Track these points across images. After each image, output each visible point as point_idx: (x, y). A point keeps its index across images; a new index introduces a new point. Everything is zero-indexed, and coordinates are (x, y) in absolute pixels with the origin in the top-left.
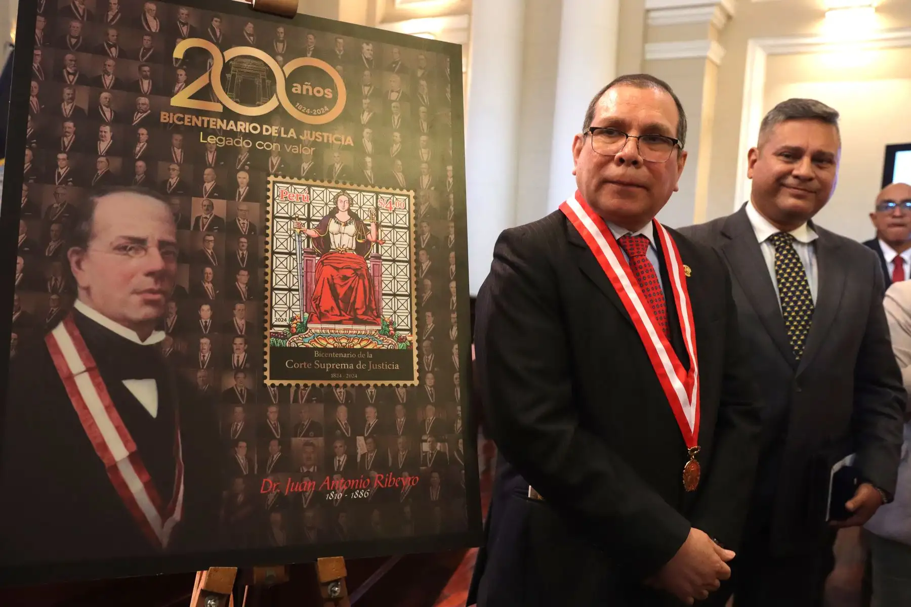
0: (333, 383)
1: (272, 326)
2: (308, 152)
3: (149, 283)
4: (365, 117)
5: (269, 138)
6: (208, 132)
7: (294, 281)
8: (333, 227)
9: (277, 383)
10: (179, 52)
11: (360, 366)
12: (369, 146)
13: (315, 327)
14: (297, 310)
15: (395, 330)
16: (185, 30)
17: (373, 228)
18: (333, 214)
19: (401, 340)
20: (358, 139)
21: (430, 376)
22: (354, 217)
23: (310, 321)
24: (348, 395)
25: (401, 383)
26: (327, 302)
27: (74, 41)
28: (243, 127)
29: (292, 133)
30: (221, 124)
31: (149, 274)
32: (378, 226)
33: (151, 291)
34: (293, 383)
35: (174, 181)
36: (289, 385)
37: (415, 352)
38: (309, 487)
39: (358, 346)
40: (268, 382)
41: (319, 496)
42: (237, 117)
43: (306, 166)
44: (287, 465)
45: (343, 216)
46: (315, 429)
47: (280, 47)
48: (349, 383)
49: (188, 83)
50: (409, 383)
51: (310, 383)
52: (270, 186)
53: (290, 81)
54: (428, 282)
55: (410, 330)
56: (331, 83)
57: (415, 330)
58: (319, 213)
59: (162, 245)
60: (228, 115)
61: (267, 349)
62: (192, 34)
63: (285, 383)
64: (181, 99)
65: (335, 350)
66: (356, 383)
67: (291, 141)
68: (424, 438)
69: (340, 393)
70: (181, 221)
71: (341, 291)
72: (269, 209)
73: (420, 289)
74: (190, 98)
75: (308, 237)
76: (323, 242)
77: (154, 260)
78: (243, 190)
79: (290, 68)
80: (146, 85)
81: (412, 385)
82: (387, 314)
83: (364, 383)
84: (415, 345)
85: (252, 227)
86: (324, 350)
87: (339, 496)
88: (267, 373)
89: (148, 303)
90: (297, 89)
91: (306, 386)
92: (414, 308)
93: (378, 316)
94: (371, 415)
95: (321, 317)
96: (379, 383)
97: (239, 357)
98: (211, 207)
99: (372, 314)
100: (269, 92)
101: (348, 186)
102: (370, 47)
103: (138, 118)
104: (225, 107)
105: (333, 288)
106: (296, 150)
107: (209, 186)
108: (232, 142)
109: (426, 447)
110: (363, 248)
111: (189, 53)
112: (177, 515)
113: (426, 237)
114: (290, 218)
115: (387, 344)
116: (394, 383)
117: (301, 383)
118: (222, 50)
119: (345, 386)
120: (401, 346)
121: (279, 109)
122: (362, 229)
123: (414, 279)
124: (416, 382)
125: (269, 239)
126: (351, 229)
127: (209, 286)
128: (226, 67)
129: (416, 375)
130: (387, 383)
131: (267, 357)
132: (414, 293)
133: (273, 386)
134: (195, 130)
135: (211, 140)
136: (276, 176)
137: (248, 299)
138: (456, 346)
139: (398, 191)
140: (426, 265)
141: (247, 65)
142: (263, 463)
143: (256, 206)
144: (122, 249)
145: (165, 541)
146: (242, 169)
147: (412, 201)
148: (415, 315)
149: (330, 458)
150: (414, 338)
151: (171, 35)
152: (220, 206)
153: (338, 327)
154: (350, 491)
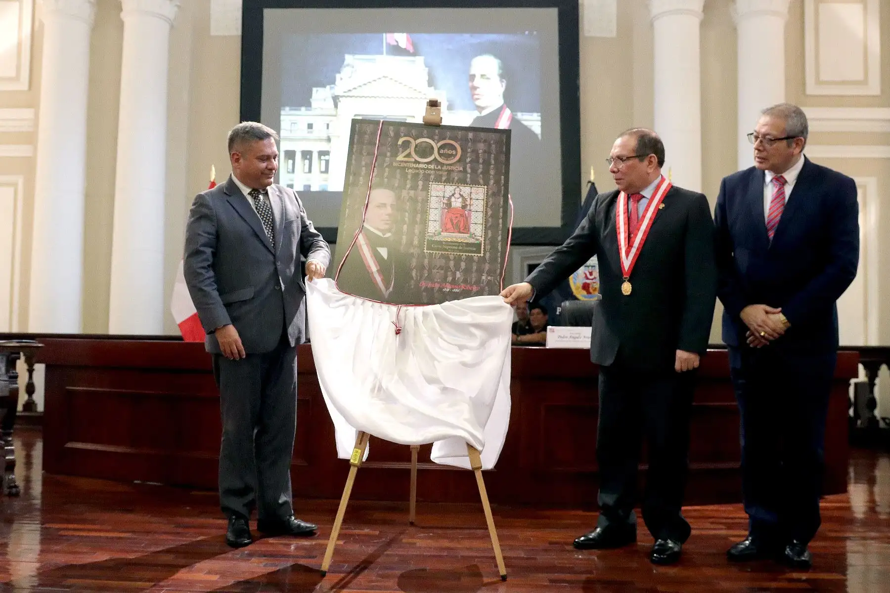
0: (449, 253)
1: (428, 233)
2: (446, 173)
3: (387, 217)
4: (468, 160)
5: (431, 169)
6: (409, 168)
7: (438, 218)
8: (453, 199)
9: (429, 252)
10: (400, 142)
11: (460, 248)
12: (469, 170)
13: (443, 234)
14: (437, 228)
15: (475, 236)
16: (402, 135)
17: (469, 200)
18: (453, 195)
19: (477, 240)
20: (465, 168)
21: (488, 253)
22: (461, 196)
23: (442, 231)
24: (455, 258)
25: (476, 255)
26: (449, 226)
27: (366, 142)
28: (421, 166)
29: (439, 167)
30: (414, 166)
31: (387, 215)
32: (471, 199)
33: (387, 220)
34: (434, 252)
35: (396, 185)
36: (433, 253)
37: (483, 245)
38: (437, 286)
39: (460, 241)
40: (425, 251)
41: (440, 290)
42: (419, 163)
43: (444, 179)
44: (430, 278)
45: (457, 195)
46: (441, 268)
47: (436, 137)
48: (455, 253)
49: (403, 152)
50: (479, 255)
51: (440, 252)
52: (430, 186)
53: (439, 149)
54: (490, 219)
55: (481, 236)
56: (455, 148)
57: (483, 236)
58: (447, 195)
59: (392, 205)
60: (416, 162)
61: (426, 240)
62: (405, 136)
63: (431, 252)
64: (400, 157)
65: (451, 242)
66: (458, 254)
67: (439, 170)
68: (483, 274)
69: (452, 257)
70: (398, 198)
71: (455, 222)
72: (429, 193)
73: (486, 221)
74: (404, 157)
75: (443, 203)
76: (449, 205)
77: (389, 210)
78: (420, 187)
79: (439, 144)
80: (388, 154)
81: (480, 256)
82: (472, 230)
83: (461, 254)
84: (483, 242)
85: (423, 200)
86: (447, 242)
87: (448, 290)
88: (425, 248)
89: (387, 224)
90: (442, 151)
91: (439, 253)
92: (484, 228)
93: (469, 231)
94: (463, 265)
95: (446, 231)
96: (467, 254)
97: (416, 242)
98: (408, 193)
99: (466, 229)
100: (431, 153)
101: (460, 185)
102: (472, 134)
103: (385, 165)
104: (415, 160)
105: (451, 220)
106: (440, 173)
107: (408, 186)
108: (417, 171)
109: (484, 278)
110: (464, 207)
111: (404, 142)
112: (391, 289)
113: (490, 204)
114: (437, 197)
115: (472, 241)
116: (473, 254)
117: (437, 252)
118: (415, 140)
119: (454, 254)
120: (477, 242)
121: (435, 159)
122: (464, 199)
123: (484, 218)
124: (482, 255)
125: (429, 204)
126: (460, 200)
127: (406, 219)
128: (416, 146)
129: (482, 252)
130: (470, 254)
131: (426, 243)
132: (484, 223)
133: (427, 252)
134: (404, 168)
135: (410, 171)
136: (432, 182)
137: (420, 224)
138: (500, 243)
139: (480, 186)
140: (490, 213)
141: (424, 145)
142: (421, 277)
143: (424, 193)
144: (378, 207)
145: (386, 297)
146: (421, 180)
147: (486, 190)
148: (484, 231)
149: (446, 277)
150: (482, 239)
151: (397, 136)
152: (412, 192)
153: (452, 234)
154: (452, 289)
